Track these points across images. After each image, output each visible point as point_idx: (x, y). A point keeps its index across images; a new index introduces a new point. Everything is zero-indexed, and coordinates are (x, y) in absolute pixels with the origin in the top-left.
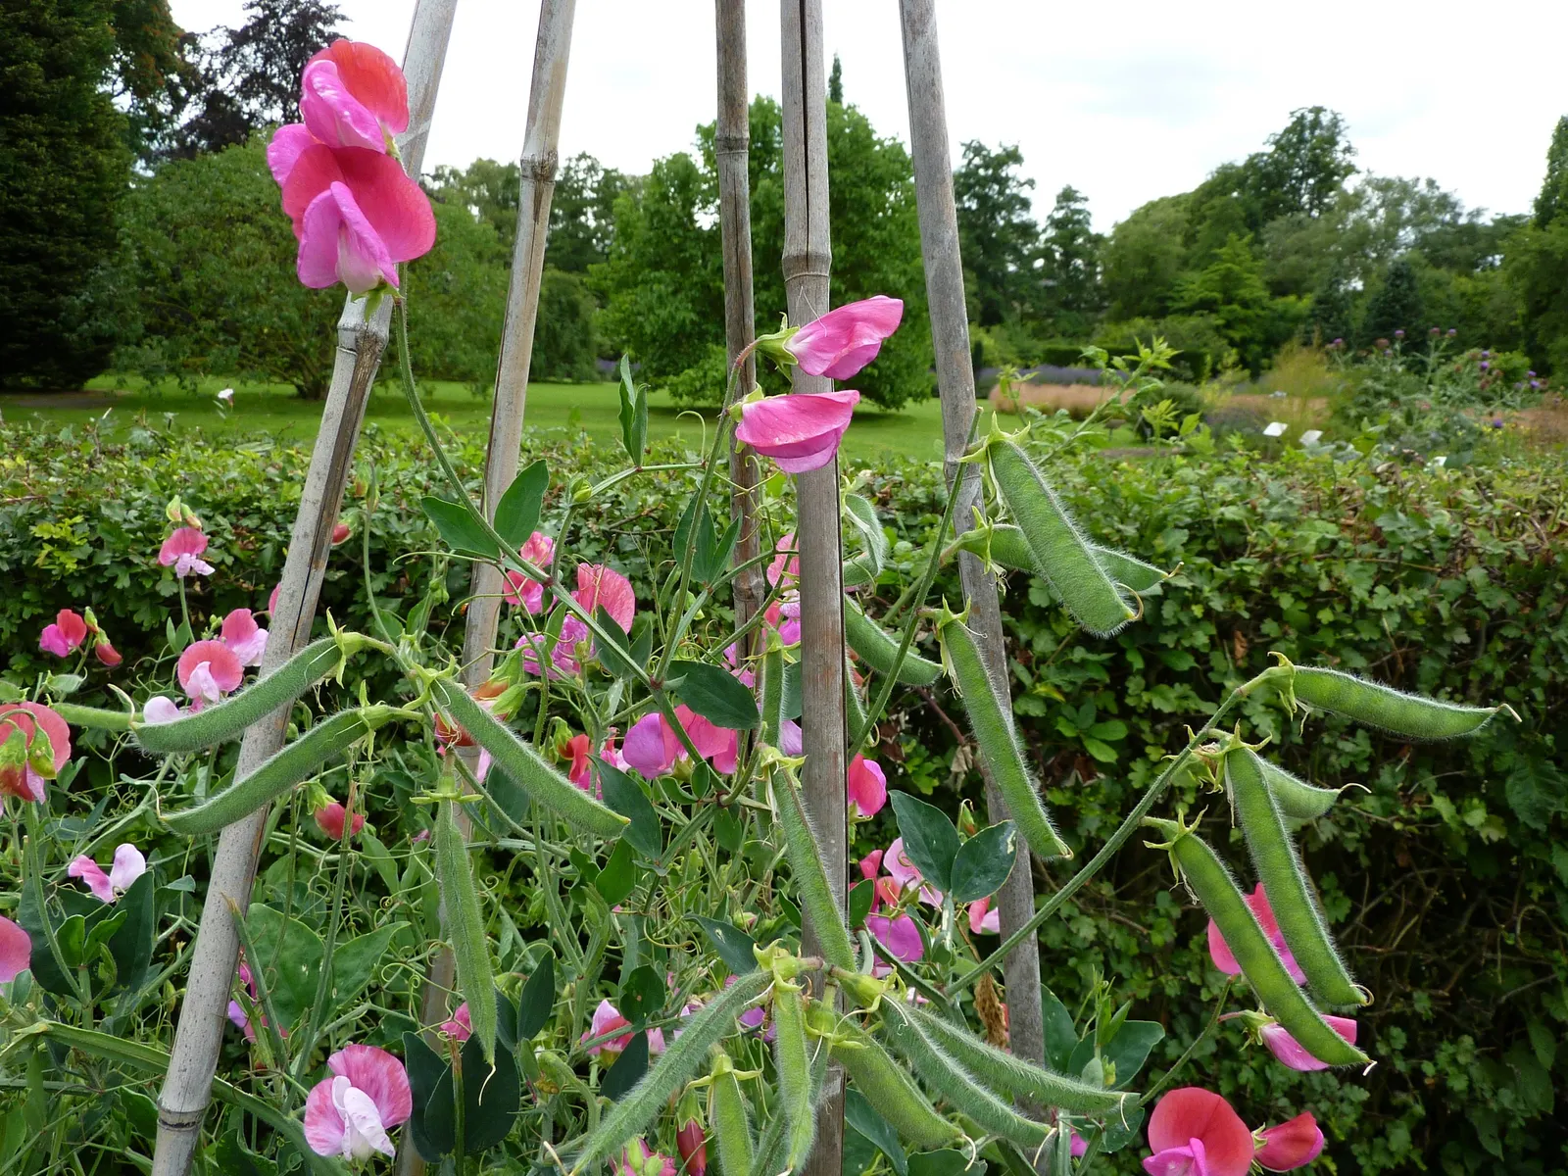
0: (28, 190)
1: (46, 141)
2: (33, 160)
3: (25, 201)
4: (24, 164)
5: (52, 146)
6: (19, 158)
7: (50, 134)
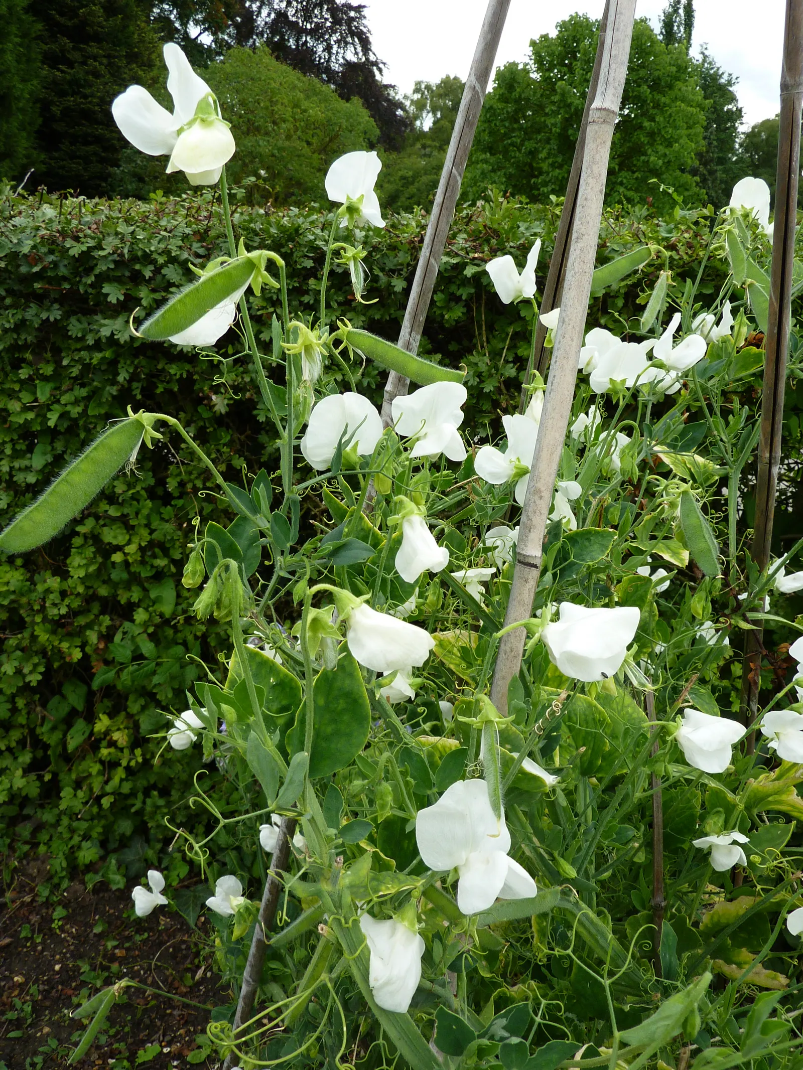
0: (92, 96)
1: (105, 61)
2: (96, 75)
3: (90, 102)
4: (91, 77)
5: (110, 65)
6: (87, 73)
7: (108, 57)
